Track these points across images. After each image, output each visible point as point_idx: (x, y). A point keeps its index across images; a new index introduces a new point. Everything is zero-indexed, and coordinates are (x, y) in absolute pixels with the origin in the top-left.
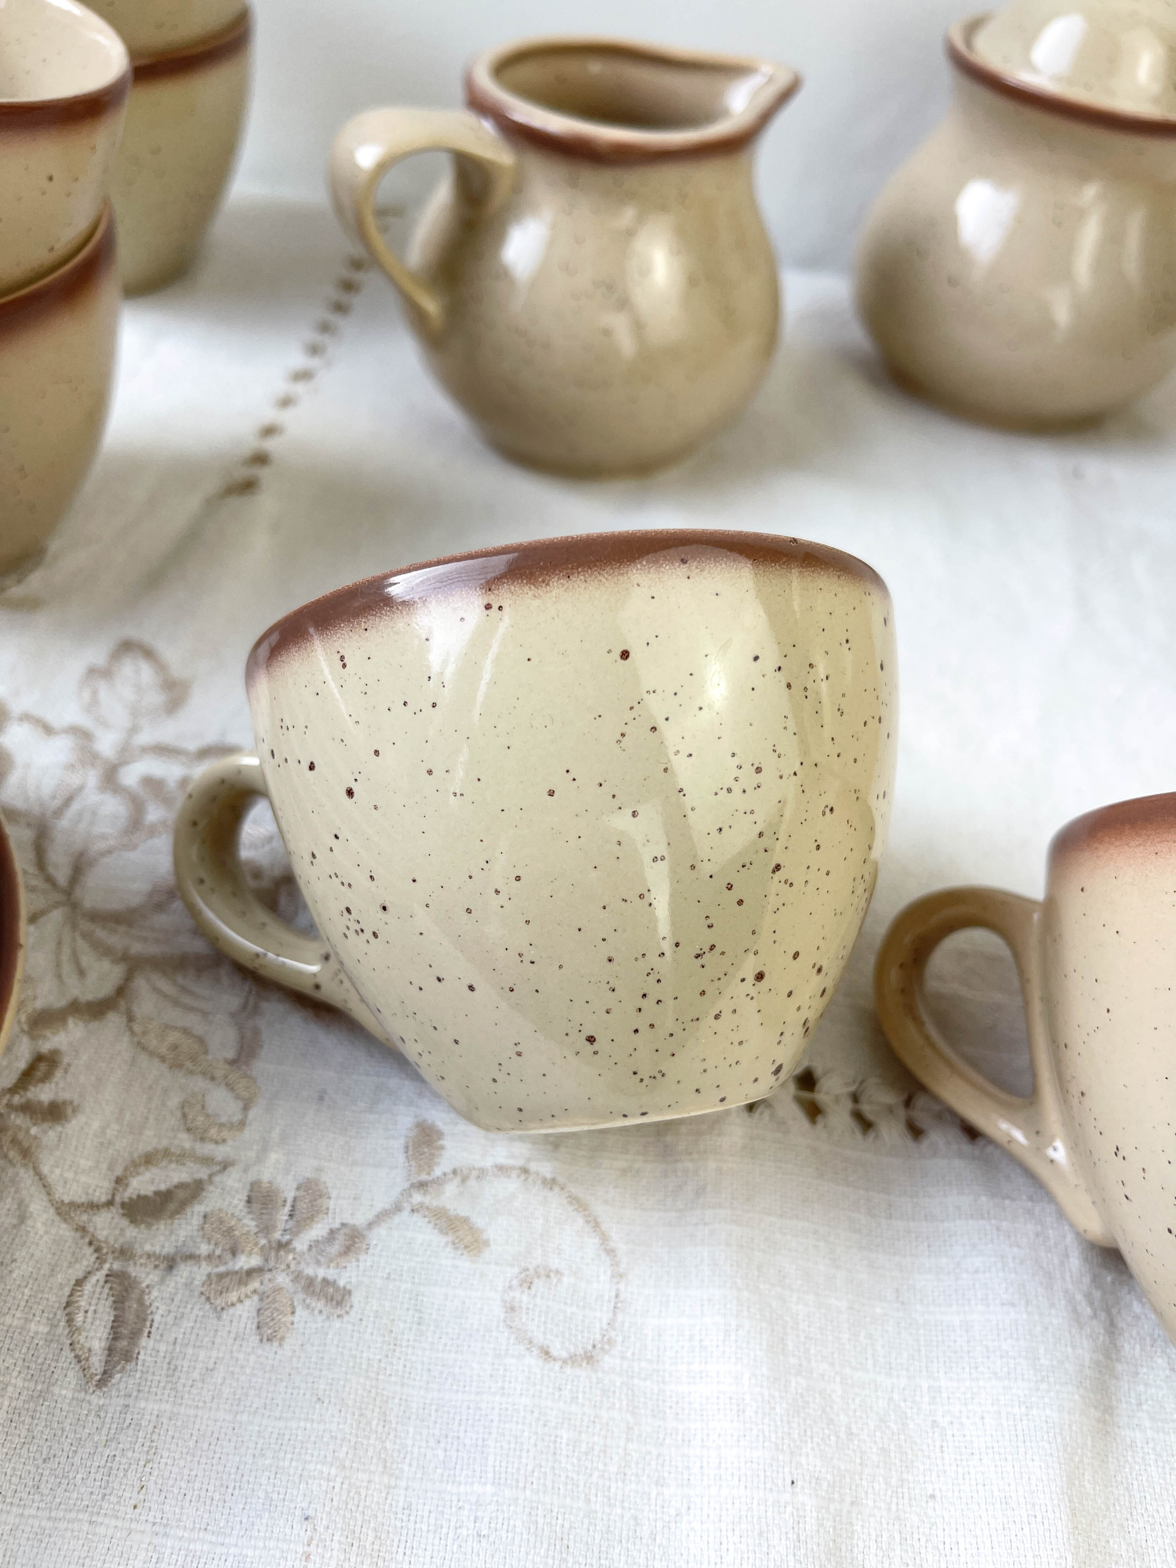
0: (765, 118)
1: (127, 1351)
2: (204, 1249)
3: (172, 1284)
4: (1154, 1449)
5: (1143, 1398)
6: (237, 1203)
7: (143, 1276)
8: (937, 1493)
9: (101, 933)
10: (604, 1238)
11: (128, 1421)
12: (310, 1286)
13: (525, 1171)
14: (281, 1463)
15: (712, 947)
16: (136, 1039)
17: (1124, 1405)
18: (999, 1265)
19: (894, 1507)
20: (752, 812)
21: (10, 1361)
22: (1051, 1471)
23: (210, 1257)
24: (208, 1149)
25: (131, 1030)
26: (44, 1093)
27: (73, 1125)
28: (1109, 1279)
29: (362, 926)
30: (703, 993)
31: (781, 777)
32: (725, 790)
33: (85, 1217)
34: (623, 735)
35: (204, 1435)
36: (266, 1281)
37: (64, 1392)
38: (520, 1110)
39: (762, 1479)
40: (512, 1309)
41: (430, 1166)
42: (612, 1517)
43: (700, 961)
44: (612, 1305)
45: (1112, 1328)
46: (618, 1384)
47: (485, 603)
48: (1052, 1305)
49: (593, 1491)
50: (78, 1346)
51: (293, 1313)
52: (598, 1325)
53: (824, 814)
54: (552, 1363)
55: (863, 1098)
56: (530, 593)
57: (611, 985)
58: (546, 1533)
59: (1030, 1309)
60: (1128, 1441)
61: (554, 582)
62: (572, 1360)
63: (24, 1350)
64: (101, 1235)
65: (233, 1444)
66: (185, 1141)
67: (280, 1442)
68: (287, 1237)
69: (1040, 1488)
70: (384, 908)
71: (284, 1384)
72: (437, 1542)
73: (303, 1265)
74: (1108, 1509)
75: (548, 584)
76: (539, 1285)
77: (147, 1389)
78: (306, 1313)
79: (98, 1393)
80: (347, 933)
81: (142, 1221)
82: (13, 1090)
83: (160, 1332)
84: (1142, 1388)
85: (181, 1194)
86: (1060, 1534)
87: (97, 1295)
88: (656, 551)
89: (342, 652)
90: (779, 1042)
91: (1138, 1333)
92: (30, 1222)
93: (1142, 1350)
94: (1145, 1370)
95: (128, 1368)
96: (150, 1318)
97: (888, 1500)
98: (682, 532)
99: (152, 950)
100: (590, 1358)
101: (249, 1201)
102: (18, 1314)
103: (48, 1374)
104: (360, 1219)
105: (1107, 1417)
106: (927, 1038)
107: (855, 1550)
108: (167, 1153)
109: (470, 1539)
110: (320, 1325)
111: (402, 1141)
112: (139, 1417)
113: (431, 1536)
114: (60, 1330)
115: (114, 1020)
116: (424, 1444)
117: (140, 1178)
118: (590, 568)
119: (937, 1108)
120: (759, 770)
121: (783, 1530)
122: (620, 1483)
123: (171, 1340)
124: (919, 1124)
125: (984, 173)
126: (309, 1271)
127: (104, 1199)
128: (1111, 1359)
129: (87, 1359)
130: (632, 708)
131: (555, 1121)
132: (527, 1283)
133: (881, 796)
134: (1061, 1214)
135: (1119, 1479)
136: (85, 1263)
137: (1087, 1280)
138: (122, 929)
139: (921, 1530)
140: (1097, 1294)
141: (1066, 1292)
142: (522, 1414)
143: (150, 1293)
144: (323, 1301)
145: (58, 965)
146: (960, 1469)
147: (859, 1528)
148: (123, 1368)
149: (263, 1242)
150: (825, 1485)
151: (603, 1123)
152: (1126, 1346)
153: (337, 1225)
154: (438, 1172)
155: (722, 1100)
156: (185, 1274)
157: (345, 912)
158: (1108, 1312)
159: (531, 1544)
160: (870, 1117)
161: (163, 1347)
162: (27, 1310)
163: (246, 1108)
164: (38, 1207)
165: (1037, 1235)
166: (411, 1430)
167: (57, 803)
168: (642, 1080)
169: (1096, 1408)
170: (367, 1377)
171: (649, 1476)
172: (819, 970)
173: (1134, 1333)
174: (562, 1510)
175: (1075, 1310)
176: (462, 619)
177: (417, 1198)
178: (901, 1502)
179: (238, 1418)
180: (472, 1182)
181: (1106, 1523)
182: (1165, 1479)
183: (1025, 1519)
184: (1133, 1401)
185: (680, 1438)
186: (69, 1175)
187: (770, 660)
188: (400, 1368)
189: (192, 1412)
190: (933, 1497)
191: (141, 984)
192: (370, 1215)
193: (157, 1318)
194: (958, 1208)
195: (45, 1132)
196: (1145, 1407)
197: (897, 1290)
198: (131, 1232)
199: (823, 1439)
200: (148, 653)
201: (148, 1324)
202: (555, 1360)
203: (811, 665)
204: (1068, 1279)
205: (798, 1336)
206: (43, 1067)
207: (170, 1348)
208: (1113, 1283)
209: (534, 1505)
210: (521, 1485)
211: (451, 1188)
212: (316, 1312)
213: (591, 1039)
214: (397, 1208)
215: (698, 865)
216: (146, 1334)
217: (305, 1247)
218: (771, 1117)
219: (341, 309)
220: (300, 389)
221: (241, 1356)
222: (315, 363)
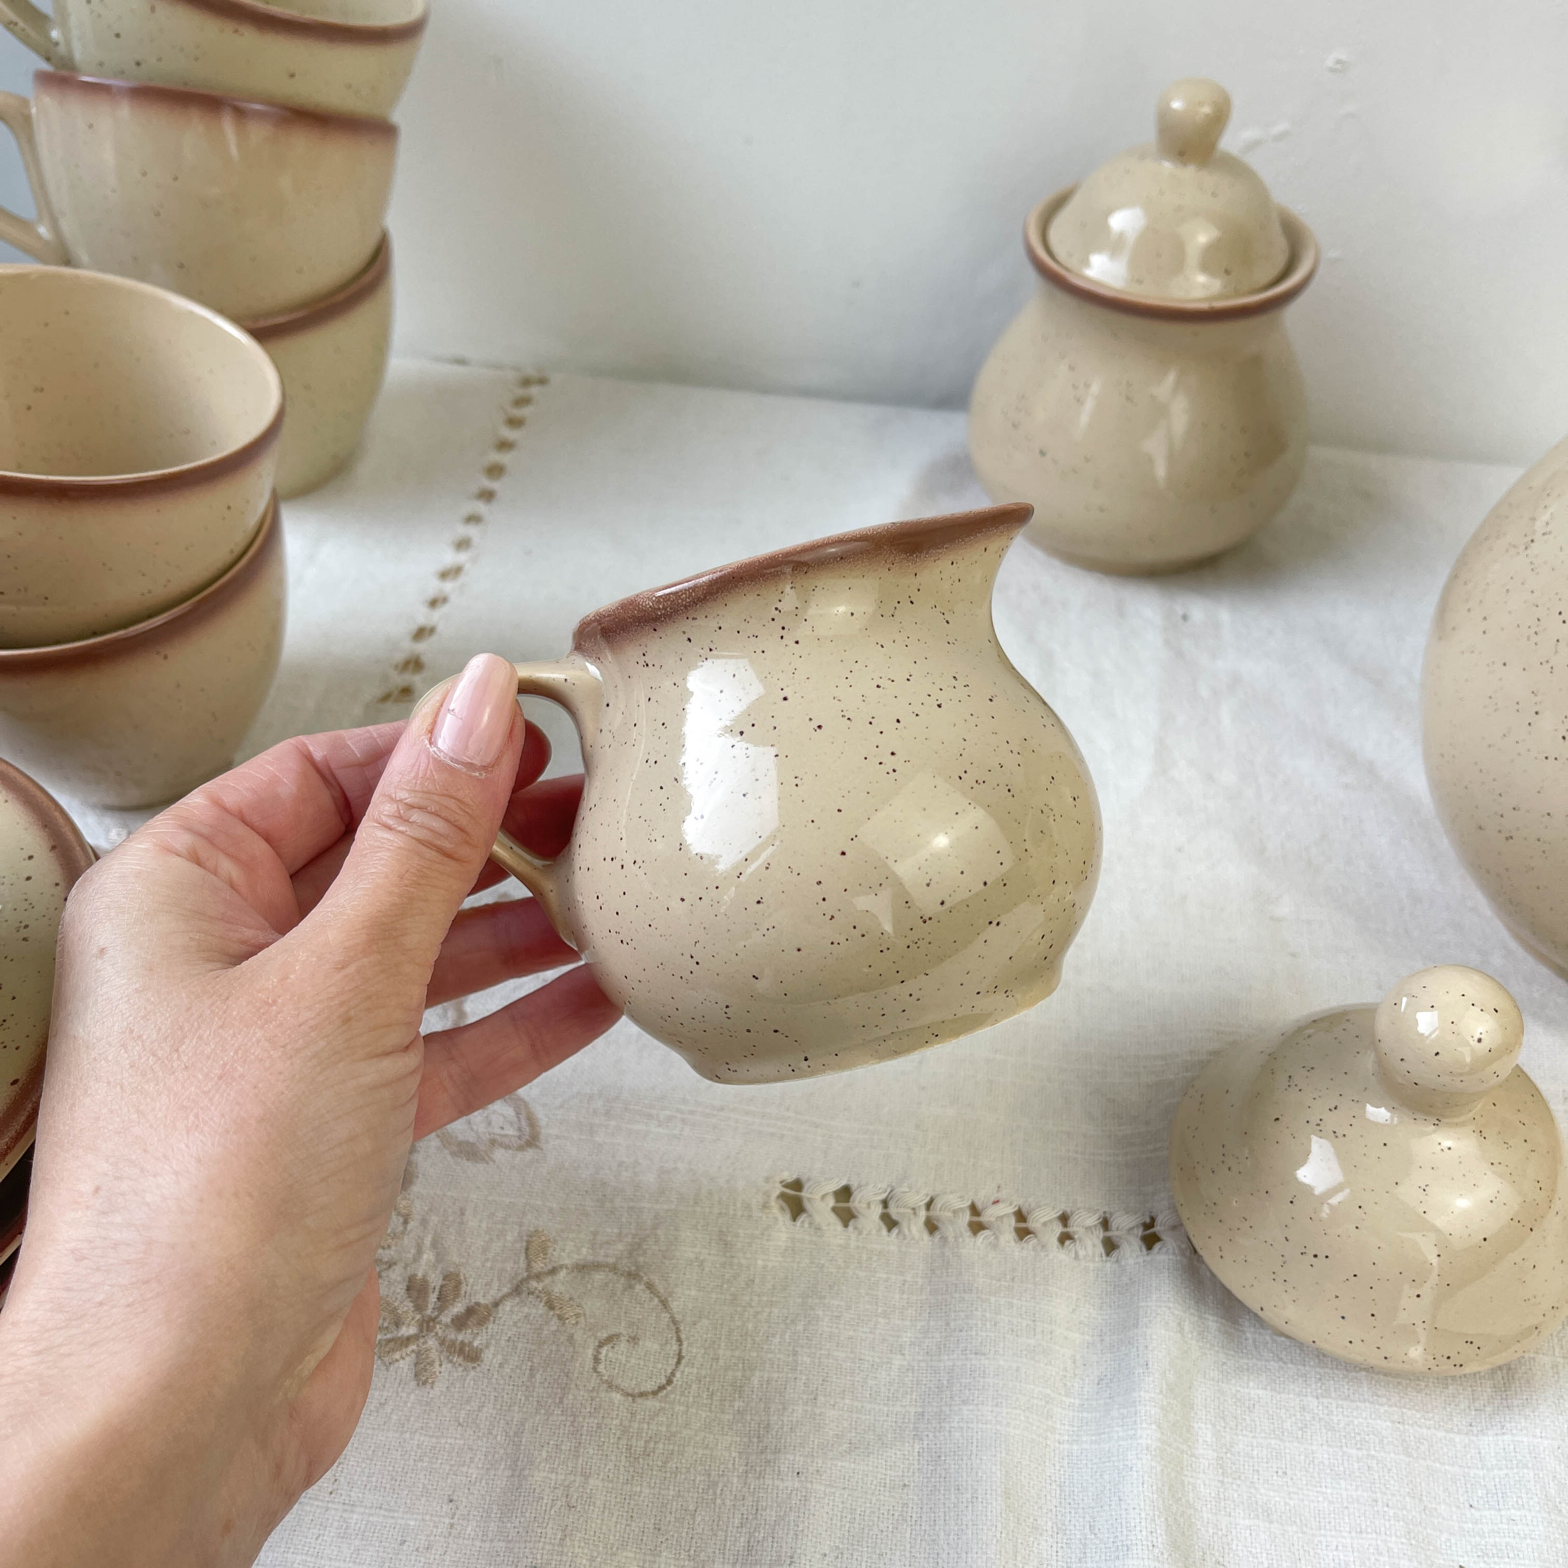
6: (399, 1290)
10: (673, 1312)
12: (451, 1346)
13: (615, 1266)
35: (379, 1447)
36: (420, 1345)
44: (675, 1360)
51: (440, 1366)
52: (664, 1374)
55: (890, 1205)
68: (436, 1314)
71: (435, 1414)
73: (447, 1333)
76: (620, 1345)
101: (408, 1289)
104: (489, 1300)
110: (460, 1374)
111: (524, 1244)
126: (452, 1337)
132: (612, 1343)
144: (462, 1358)
149: (418, 1317)
153: (471, 1304)
154: (549, 1266)
160: (895, 1218)
177: (533, 1284)
179: (403, 1435)
180: (575, 1274)
192: (497, 1297)
211: (559, 1278)
212: (457, 1365)
214: (518, 1292)
217: (449, 1320)
218: (810, 1224)
219: (487, 496)
220: (448, 586)
221: (404, 1395)
222: (462, 557)
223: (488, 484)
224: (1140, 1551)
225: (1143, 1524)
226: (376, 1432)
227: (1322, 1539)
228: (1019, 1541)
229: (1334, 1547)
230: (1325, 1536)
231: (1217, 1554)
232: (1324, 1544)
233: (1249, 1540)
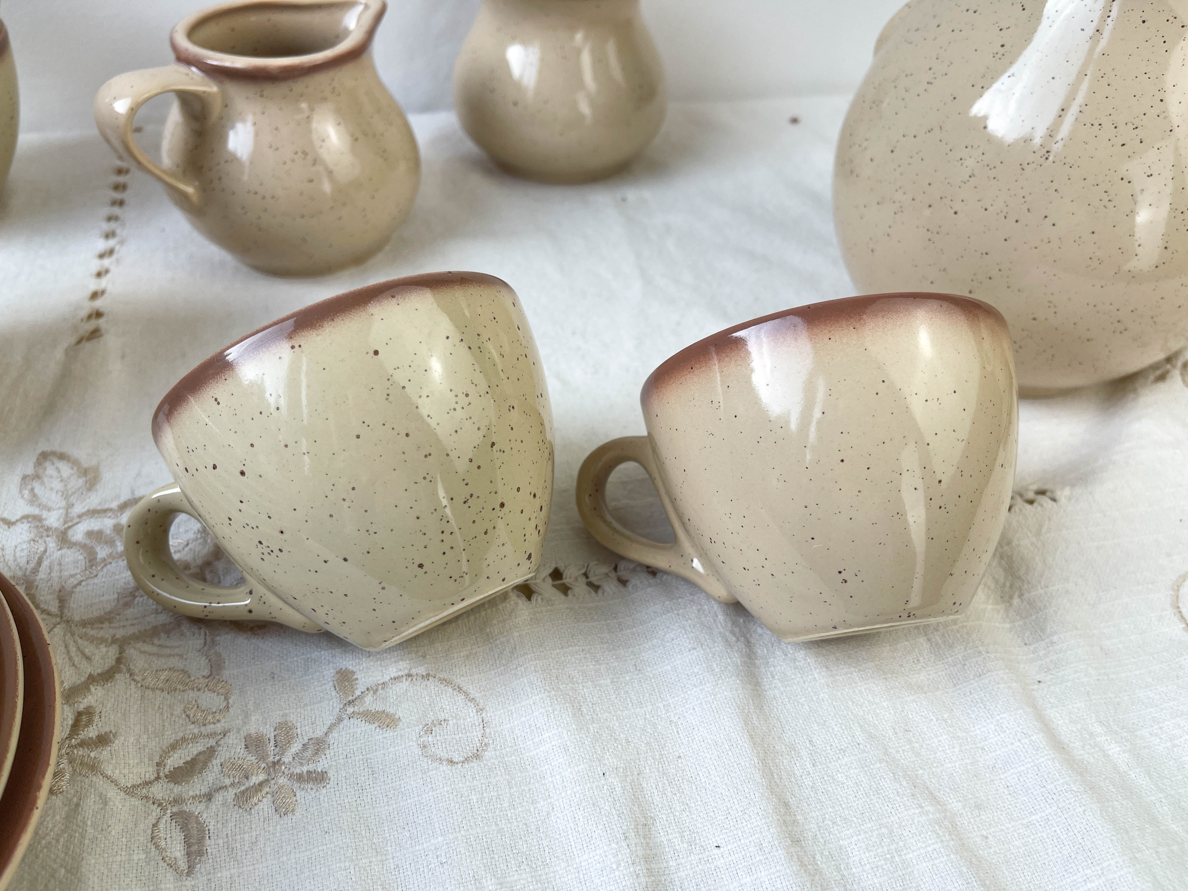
0: (371, 33)
1: (200, 851)
2: (227, 782)
3: (214, 807)
4: (786, 696)
5: (774, 673)
6: (240, 749)
7: (194, 809)
8: (682, 755)
9: (92, 632)
10: (466, 694)
11: (213, 887)
12: (300, 778)
13: (409, 675)
14: (315, 872)
15: (471, 495)
16: (139, 685)
17: (765, 680)
18: (683, 632)
19: (661, 769)
20: (470, 418)
21: (128, 880)
22: (734, 721)
23: (232, 785)
24: (210, 728)
25: (134, 680)
26: (92, 732)
27: (117, 743)
28: (741, 621)
29: (271, 548)
30: (474, 522)
31: (480, 396)
32: (452, 410)
33: (144, 791)
34: (388, 395)
35: (263, 877)
36: (272, 786)
37: (168, 886)
38: (394, 622)
39: (587, 778)
40: (425, 747)
41: (353, 689)
42: (513, 828)
43: (467, 505)
44: (482, 726)
45: (748, 644)
46: (497, 763)
47: (290, 345)
48: (714, 642)
49: (499, 819)
50: (167, 859)
51: (295, 795)
52: (477, 739)
53: (510, 410)
54: (456, 765)
55: (590, 575)
56: (314, 334)
57: (423, 531)
58: (478, 848)
59: (704, 647)
60: (772, 695)
61: (326, 324)
62: (467, 760)
63: (135, 871)
64: (159, 796)
65: (282, 875)
66: (195, 729)
67: (310, 862)
68: (277, 758)
69: (731, 731)
70: (282, 532)
71: (302, 833)
72: (419, 877)
73: (292, 769)
74: (770, 731)
75: (323, 327)
76: (436, 729)
77: (219, 866)
78: (303, 792)
79: (189, 879)
80: (263, 557)
81: (183, 781)
82: (70, 737)
83: (216, 834)
84: (772, 669)
85: (202, 758)
86: (747, 750)
87: (168, 828)
88: (376, 296)
89: (215, 396)
90: (525, 540)
91: (763, 643)
92: (111, 803)
93: (767, 650)
94: (772, 659)
95: (203, 859)
96: (207, 829)
97: (657, 766)
98: (388, 282)
99: (131, 631)
100: (477, 756)
101: (246, 747)
102: (124, 853)
103: (154, 879)
104: (319, 733)
105: (758, 688)
106: (614, 529)
107: (647, 796)
108: (184, 739)
109: (437, 868)
110: (314, 795)
111: (331, 684)
112: (220, 882)
113: (414, 875)
114: (153, 854)
115: (121, 679)
116: (396, 833)
117: (172, 759)
118: (343, 312)
119: (632, 566)
120: (467, 395)
121: (605, 798)
122: (512, 811)
123: (225, 836)
124: (624, 578)
125: (513, 39)
126: (298, 771)
127: (152, 778)
128: (752, 659)
129: (175, 864)
130: (388, 380)
131: (415, 621)
132: (429, 731)
133: (539, 396)
134: (709, 596)
135: (772, 716)
136: (154, 814)
137: (729, 624)
138: (106, 625)
139: (678, 775)
140: (737, 630)
141: (720, 633)
142: (447, 796)
143: (201, 816)
144: (311, 783)
145: (70, 658)
146: (690, 738)
147: (645, 785)
148: (200, 860)
149: (263, 765)
150: (621, 770)
151: (442, 613)
152: (759, 651)
153: (306, 741)
154: (358, 693)
155: (504, 580)
156: (221, 798)
157: (259, 545)
158: (745, 637)
159: (472, 856)
160: (596, 583)
161: (221, 842)
162: (128, 849)
163: (226, 699)
164: (112, 793)
165: (699, 611)
166: (386, 829)
167: (32, 565)
168: (456, 580)
169: (750, 684)
170: (351, 812)
171: (527, 802)
172: (535, 496)
173: (761, 643)
174: (484, 834)
175: (727, 641)
176: (280, 358)
177: (350, 710)
178: (664, 766)
179: (281, 860)
180: (380, 691)
181: (771, 738)
182: (796, 709)
183: (728, 748)
184: (769, 676)
185: (538, 777)
186: (126, 771)
187: (455, 336)
188: (369, 800)
189: (251, 868)
190: (679, 757)
191: (131, 652)
192: (325, 729)
193: (211, 827)
194: (656, 612)
195: (101, 753)
196: (776, 677)
197: (635, 665)
198: (177, 789)
199: (614, 749)
200: (62, 457)
201: (207, 832)
202: (457, 763)
203: (478, 335)
204: (720, 627)
205: (588, 705)
206: (84, 718)
207: (226, 840)
208: (744, 622)
209: (468, 837)
210: (457, 830)
211: (369, 699)
212: (309, 790)
213: (421, 566)
214: (340, 720)
215: (450, 453)
216: (207, 838)
217: (291, 759)
218: (542, 599)
219: (121, 203)
220: (106, 262)
221: (271, 828)
222: (111, 243)
223: (117, 196)
224: (852, 751)
225: (846, 733)
226: (256, 866)
227: (959, 692)
228: (771, 765)
229: (969, 693)
230: (960, 689)
231: (902, 725)
232: (962, 694)
233: (917, 708)
